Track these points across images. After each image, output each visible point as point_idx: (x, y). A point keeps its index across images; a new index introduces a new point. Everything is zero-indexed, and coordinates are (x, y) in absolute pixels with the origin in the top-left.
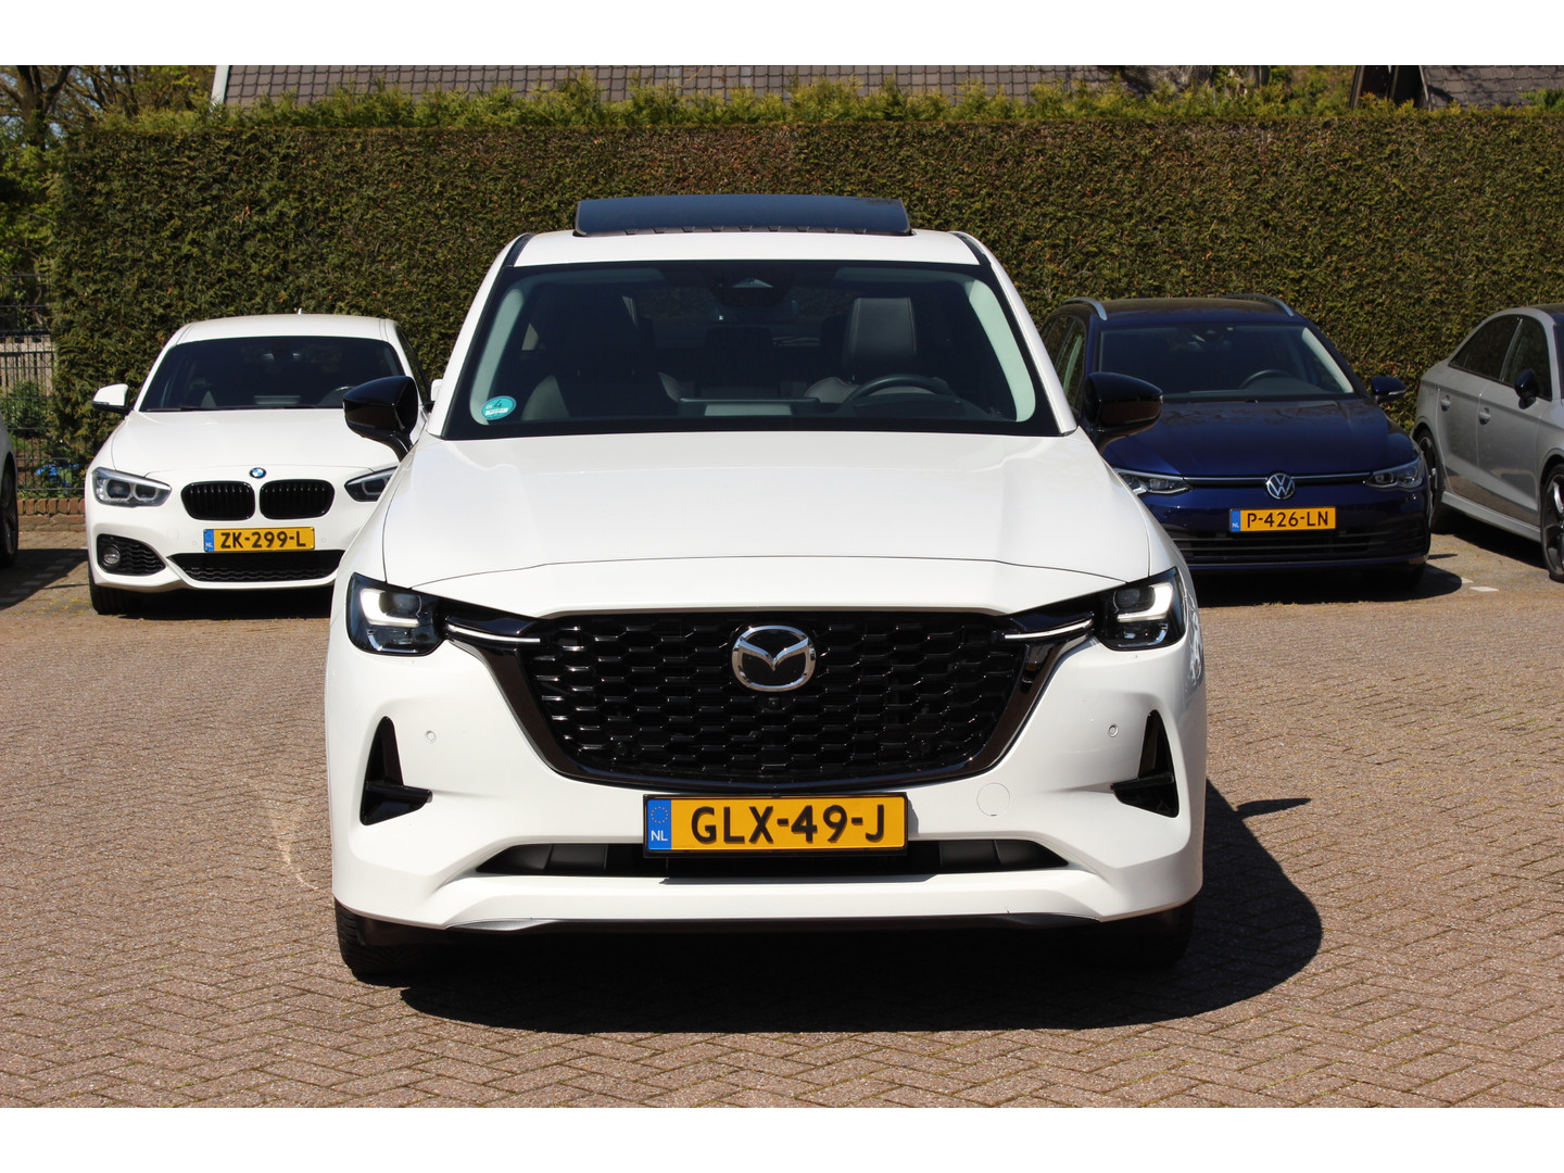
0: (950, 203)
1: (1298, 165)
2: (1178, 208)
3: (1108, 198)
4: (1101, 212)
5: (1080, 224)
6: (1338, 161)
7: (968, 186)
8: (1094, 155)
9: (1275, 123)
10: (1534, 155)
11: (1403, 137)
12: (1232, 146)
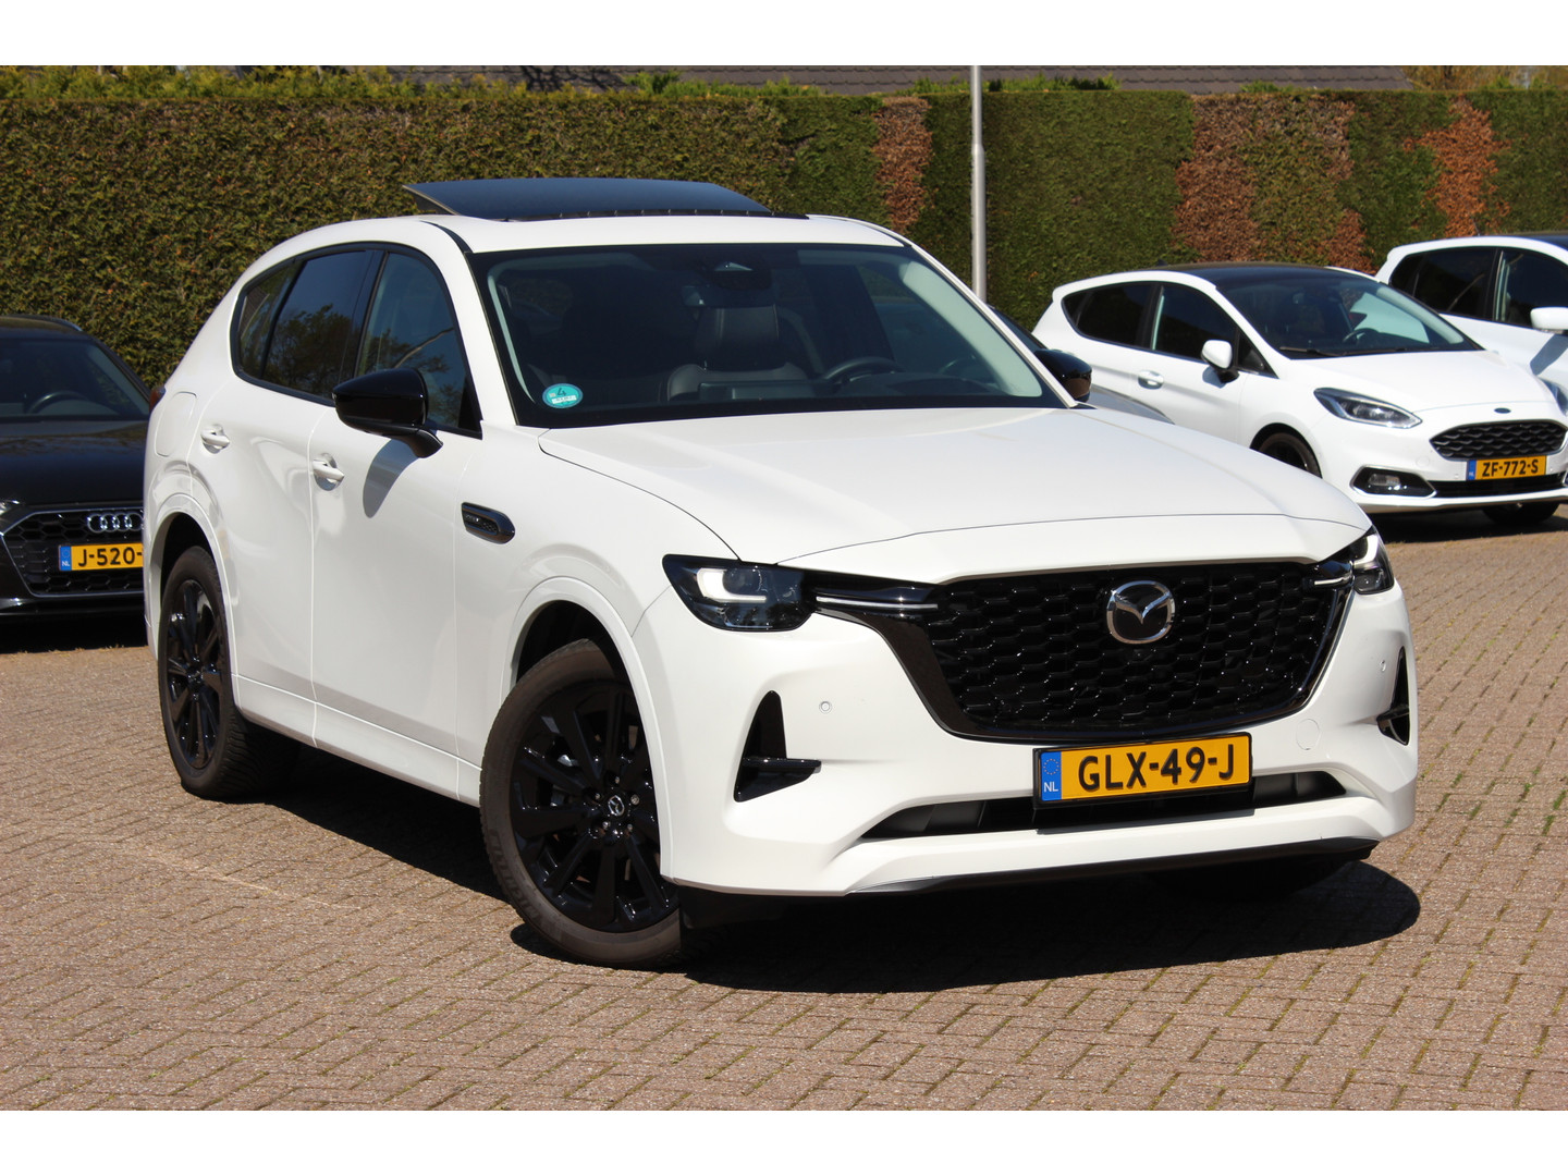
0: (68, 193)
1: (439, 151)
2: (317, 198)
3: (240, 187)
4: (233, 202)
5: (212, 216)
6: (479, 147)
7: (86, 173)
8: (223, 140)
9: (412, 106)
10: (673, 142)
11: (543, 122)
12: (369, 130)
